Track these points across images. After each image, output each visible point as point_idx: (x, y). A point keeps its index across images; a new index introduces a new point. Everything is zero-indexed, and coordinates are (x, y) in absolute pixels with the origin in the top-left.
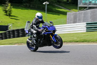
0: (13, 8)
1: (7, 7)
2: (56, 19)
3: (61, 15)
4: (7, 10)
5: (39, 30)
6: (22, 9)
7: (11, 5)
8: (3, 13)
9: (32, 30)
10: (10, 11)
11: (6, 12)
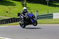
0: (28, 3)
1: (24, 2)
2: (53, 9)
3: (57, 7)
4: (24, 4)
5: (25, 16)
6: (33, 3)
7: (26, 1)
8: (22, 6)
9: (21, 16)
10: (26, 5)
11: (23, 5)
